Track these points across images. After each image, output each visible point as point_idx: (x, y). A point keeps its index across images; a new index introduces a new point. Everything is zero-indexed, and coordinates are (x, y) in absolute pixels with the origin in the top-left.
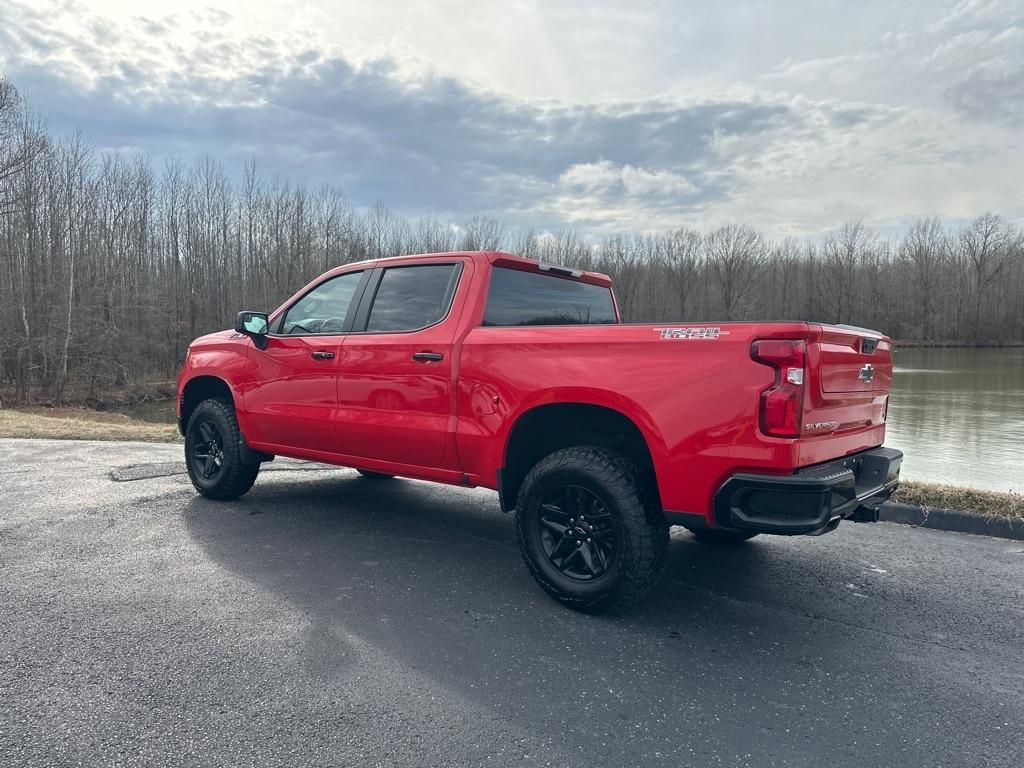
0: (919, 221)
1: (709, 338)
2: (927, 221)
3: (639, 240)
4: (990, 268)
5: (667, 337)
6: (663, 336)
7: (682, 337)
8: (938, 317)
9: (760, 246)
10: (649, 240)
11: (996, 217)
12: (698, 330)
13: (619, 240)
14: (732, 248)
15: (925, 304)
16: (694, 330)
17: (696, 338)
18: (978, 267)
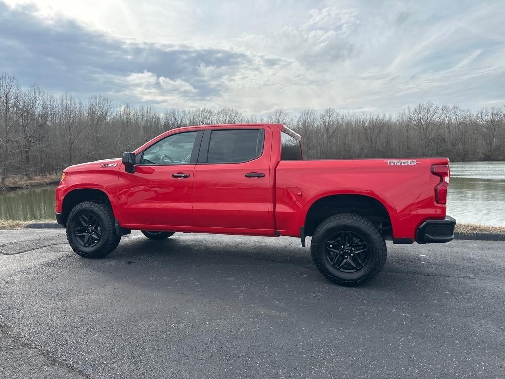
0: (305, 110)
1: (411, 165)
2: (308, 111)
3: (184, 112)
4: (331, 131)
5: (391, 164)
6: (390, 164)
7: (399, 164)
8: (313, 151)
9: (241, 118)
10: (189, 113)
11: (333, 109)
12: (405, 161)
13: (174, 112)
14: (228, 119)
15: (308, 146)
16: (404, 161)
17: (406, 164)
18: (327, 130)
